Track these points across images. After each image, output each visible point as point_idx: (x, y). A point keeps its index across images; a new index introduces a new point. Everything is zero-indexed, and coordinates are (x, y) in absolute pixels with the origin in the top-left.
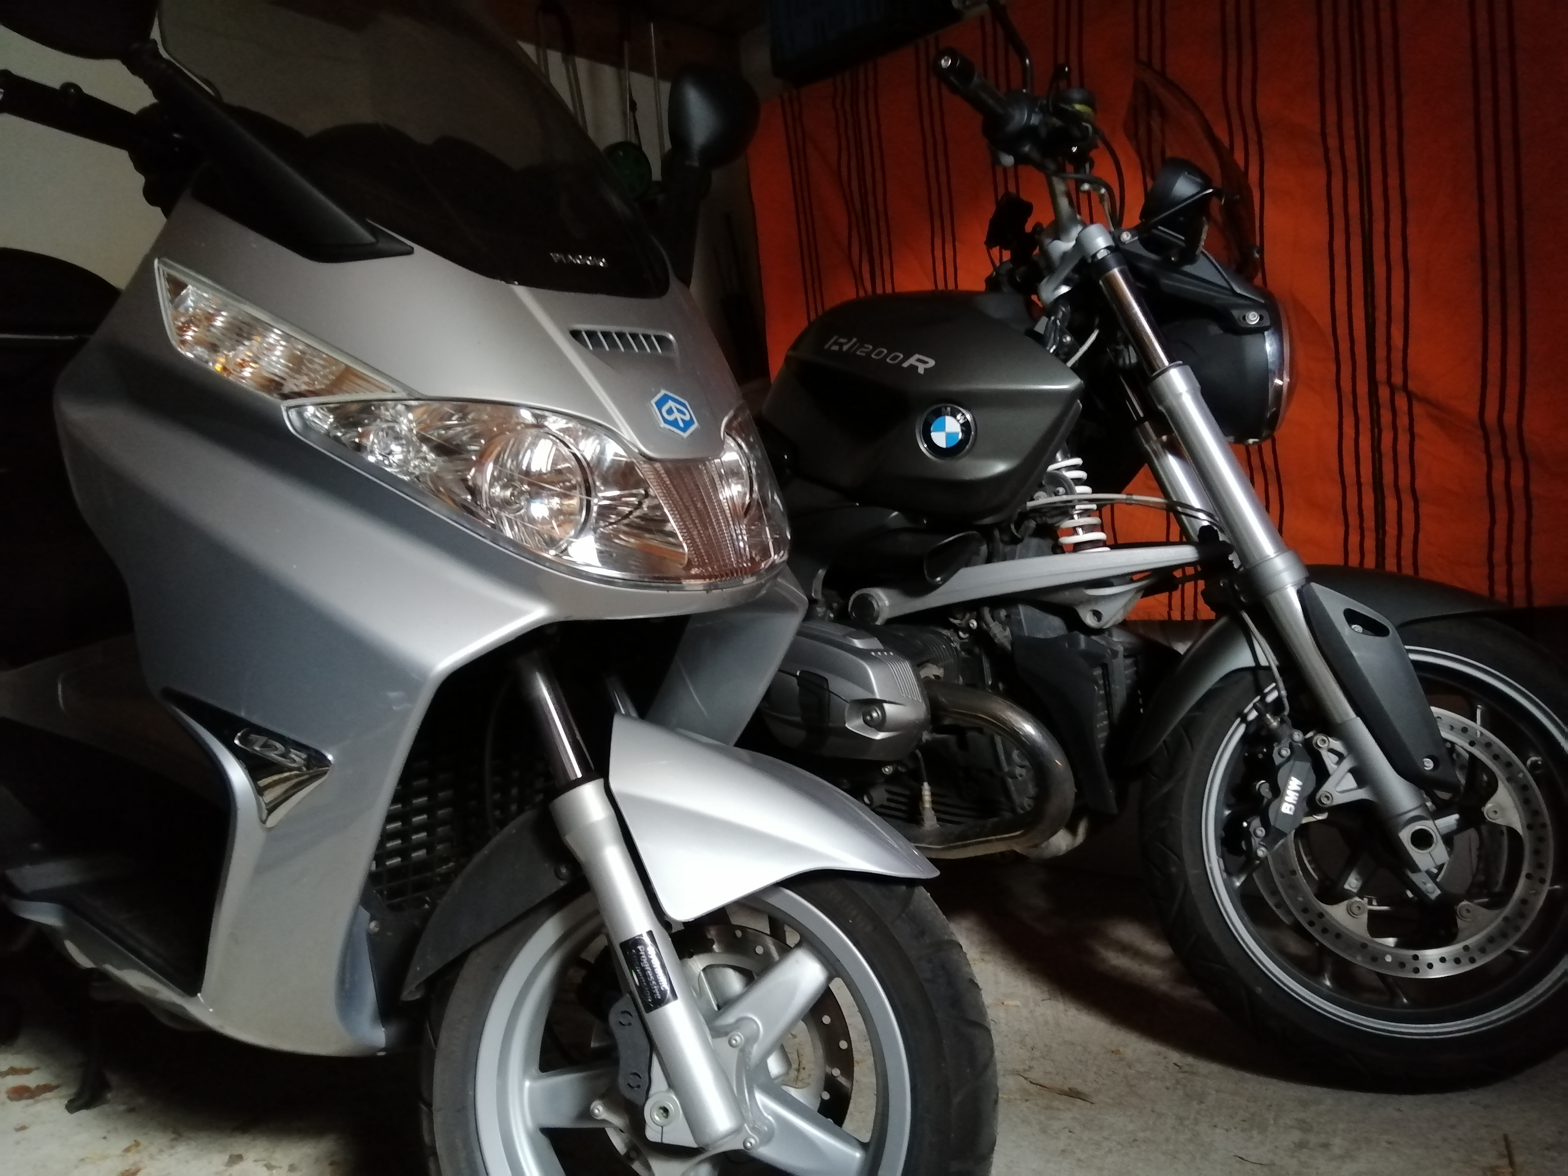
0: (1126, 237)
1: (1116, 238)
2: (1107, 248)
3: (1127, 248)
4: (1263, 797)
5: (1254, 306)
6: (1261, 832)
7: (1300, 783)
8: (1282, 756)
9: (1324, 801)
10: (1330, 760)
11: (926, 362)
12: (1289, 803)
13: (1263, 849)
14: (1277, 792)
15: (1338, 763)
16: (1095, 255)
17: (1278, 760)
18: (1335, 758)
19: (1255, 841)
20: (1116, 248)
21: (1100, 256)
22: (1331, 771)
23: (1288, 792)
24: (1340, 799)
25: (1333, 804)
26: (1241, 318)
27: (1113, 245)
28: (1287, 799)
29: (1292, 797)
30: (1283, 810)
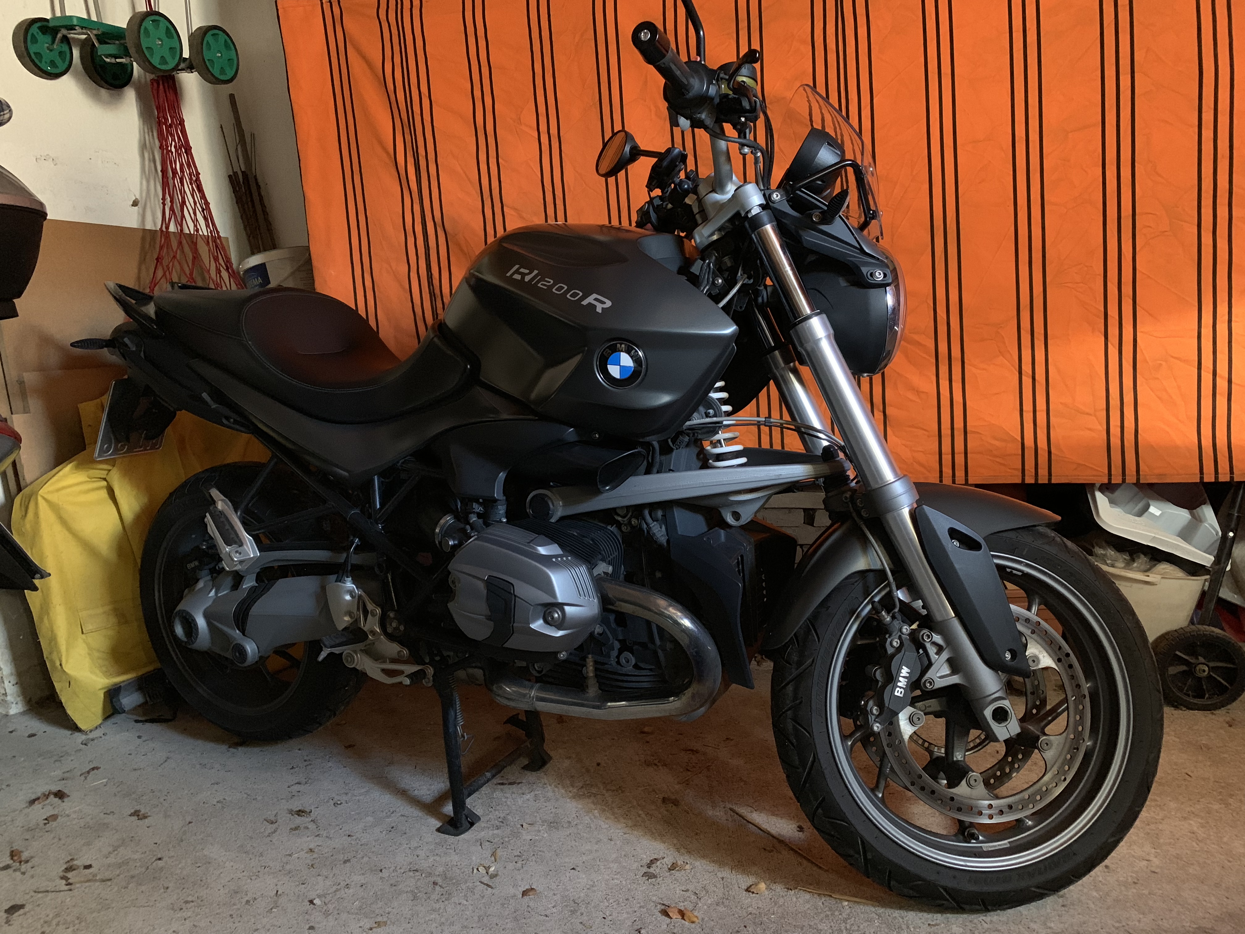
0: (775, 197)
2: (760, 205)
3: (777, 207)
5: (880, 265)
6: (876, 710)
7: (909, 671)
8: (893, 647)
9: (927, 685)
10: (932, 650)
11: (604, 303)
12: (901, 687)
13: (878, 725)
14: (891, 679)
15: (938, 653)
16: (750, 211)
17: (890, 651)
18: (936, 650)
19: (871, 718)
20: (768, 206)
21: (754, 212)
22: (933, 660)
23: (901, 679)
24: (940, 683)
25: (934, 688)
26: (869, 274)
27: (765, 203)
28: (899, 684)
29: (902, 682)
30: (896, 694)
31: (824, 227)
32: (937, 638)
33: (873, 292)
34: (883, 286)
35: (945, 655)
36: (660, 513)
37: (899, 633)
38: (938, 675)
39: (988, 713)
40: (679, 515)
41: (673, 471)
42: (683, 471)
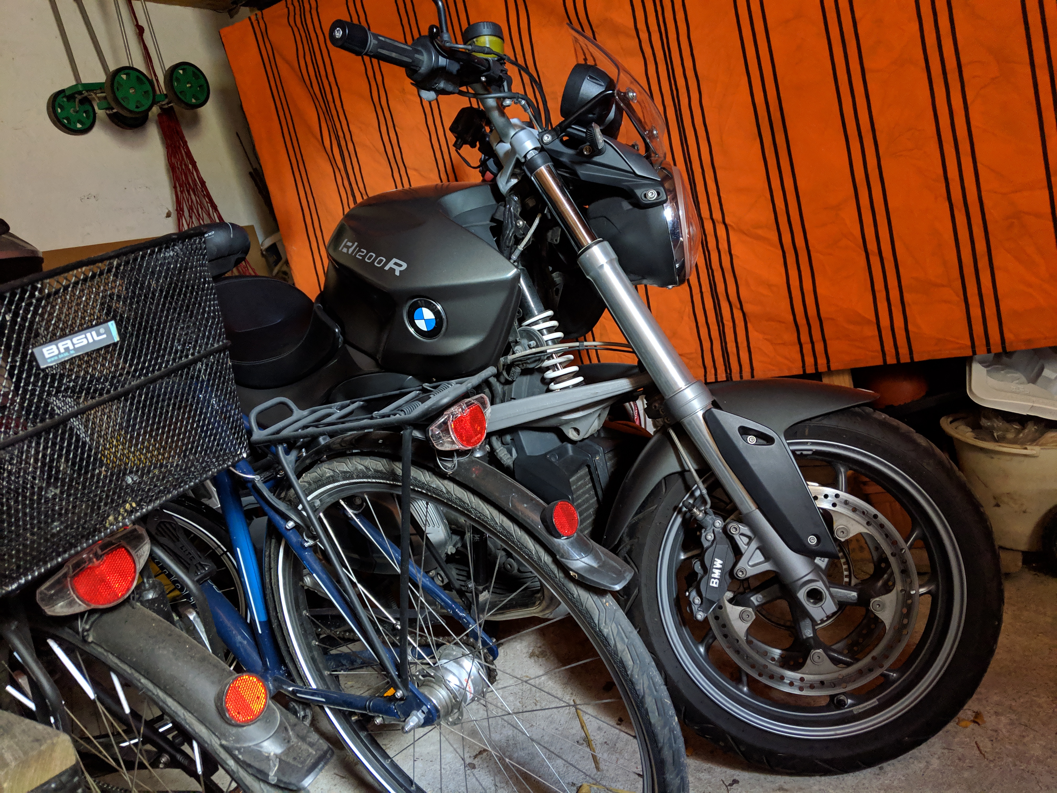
0: (547, 138)
1: (541, 140)
2: (535, 149)
3: (549, 147)
4: (696, 574)
5: (654, 184)
6: (697, 601)
7: (721, 562)
8: (708, 541)
9: (740, 574)
10: (742, 542)
11: (400, 266)
12: (715, 578)
13: (701, 613)
14: (706, 570)
15: (748, 544)
16: (525, 156)
17: (706, 544)
18: (746, 540)
19: (695, 608)
20: (541, 149)
21: (529, 157)
22: (743, 551)
23: (714, 570)
24: (751, 572)
25: (748, 576)
26: (643, 196)
27: (539, 145)
28: (713, 575)
29: (717, 573)
30: (711, 584)
31: (597, 159)
32: (745, 529)
33: (651, 210)
34: (659, 204)
35: (754, 545)
36: (508, 438)
37: (713, 527)
38: (750, 564)
39: (802, 595)
40: (524, 436)
41: (514, 399)
42: (524, 397)
